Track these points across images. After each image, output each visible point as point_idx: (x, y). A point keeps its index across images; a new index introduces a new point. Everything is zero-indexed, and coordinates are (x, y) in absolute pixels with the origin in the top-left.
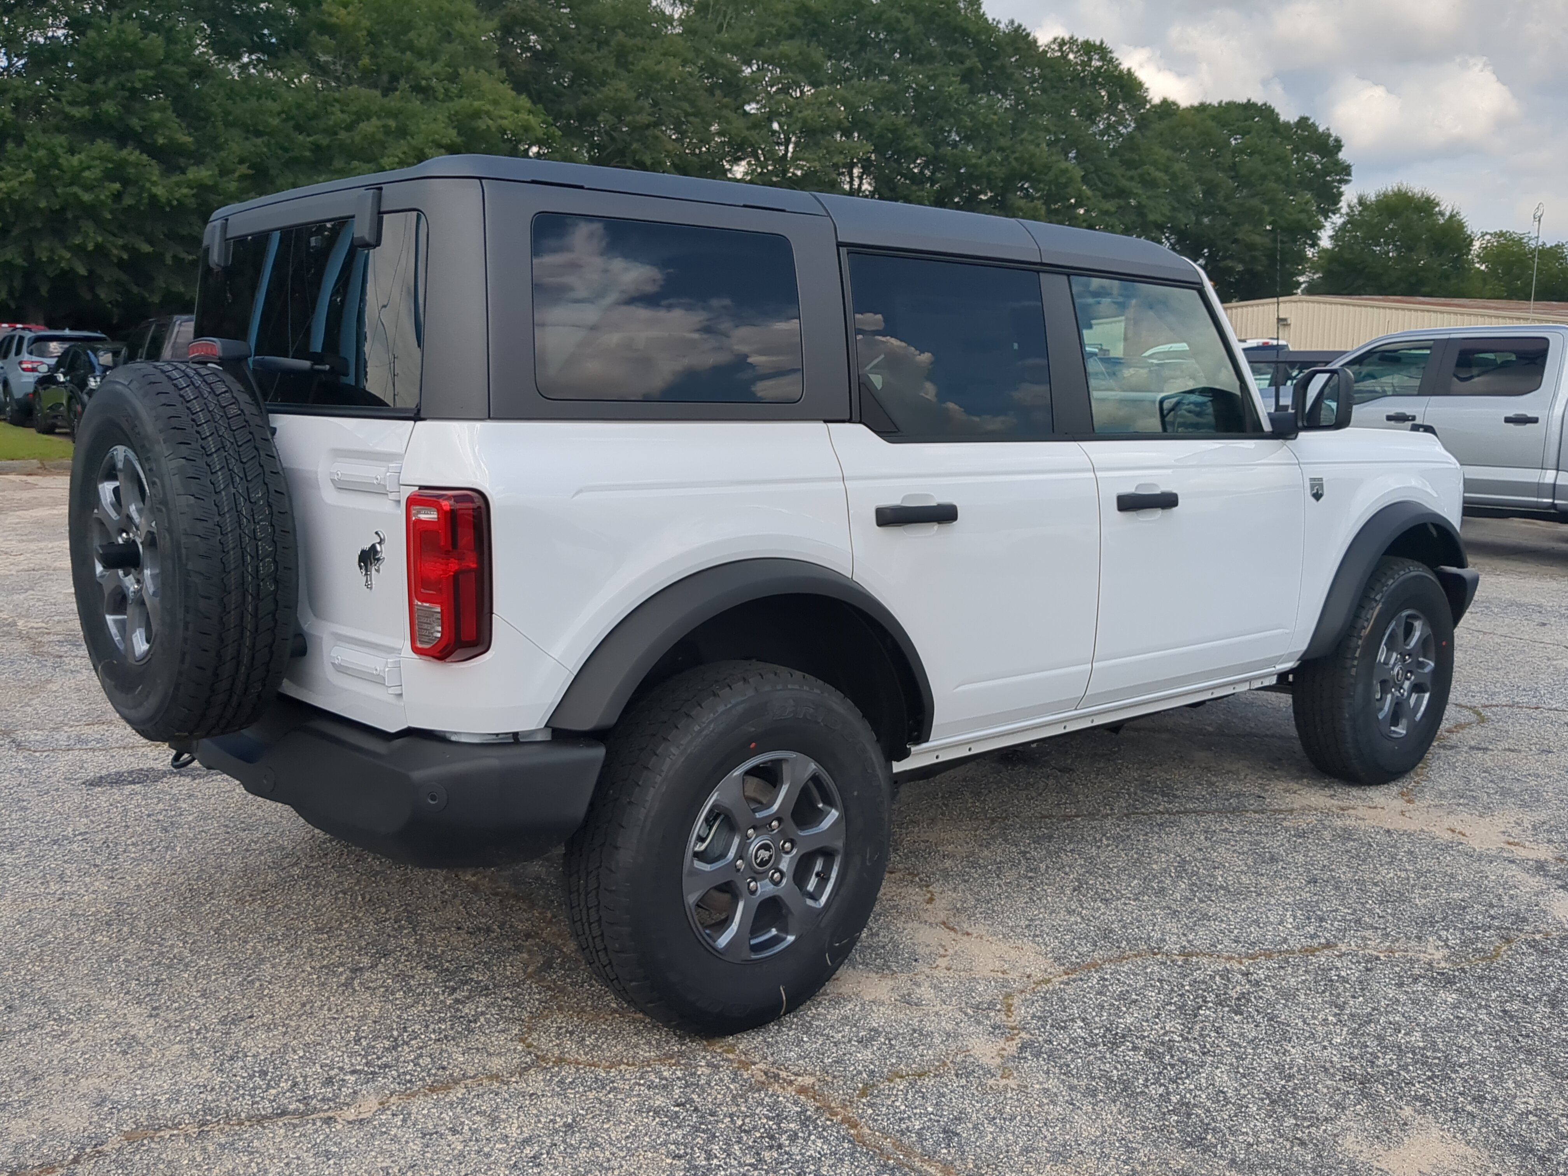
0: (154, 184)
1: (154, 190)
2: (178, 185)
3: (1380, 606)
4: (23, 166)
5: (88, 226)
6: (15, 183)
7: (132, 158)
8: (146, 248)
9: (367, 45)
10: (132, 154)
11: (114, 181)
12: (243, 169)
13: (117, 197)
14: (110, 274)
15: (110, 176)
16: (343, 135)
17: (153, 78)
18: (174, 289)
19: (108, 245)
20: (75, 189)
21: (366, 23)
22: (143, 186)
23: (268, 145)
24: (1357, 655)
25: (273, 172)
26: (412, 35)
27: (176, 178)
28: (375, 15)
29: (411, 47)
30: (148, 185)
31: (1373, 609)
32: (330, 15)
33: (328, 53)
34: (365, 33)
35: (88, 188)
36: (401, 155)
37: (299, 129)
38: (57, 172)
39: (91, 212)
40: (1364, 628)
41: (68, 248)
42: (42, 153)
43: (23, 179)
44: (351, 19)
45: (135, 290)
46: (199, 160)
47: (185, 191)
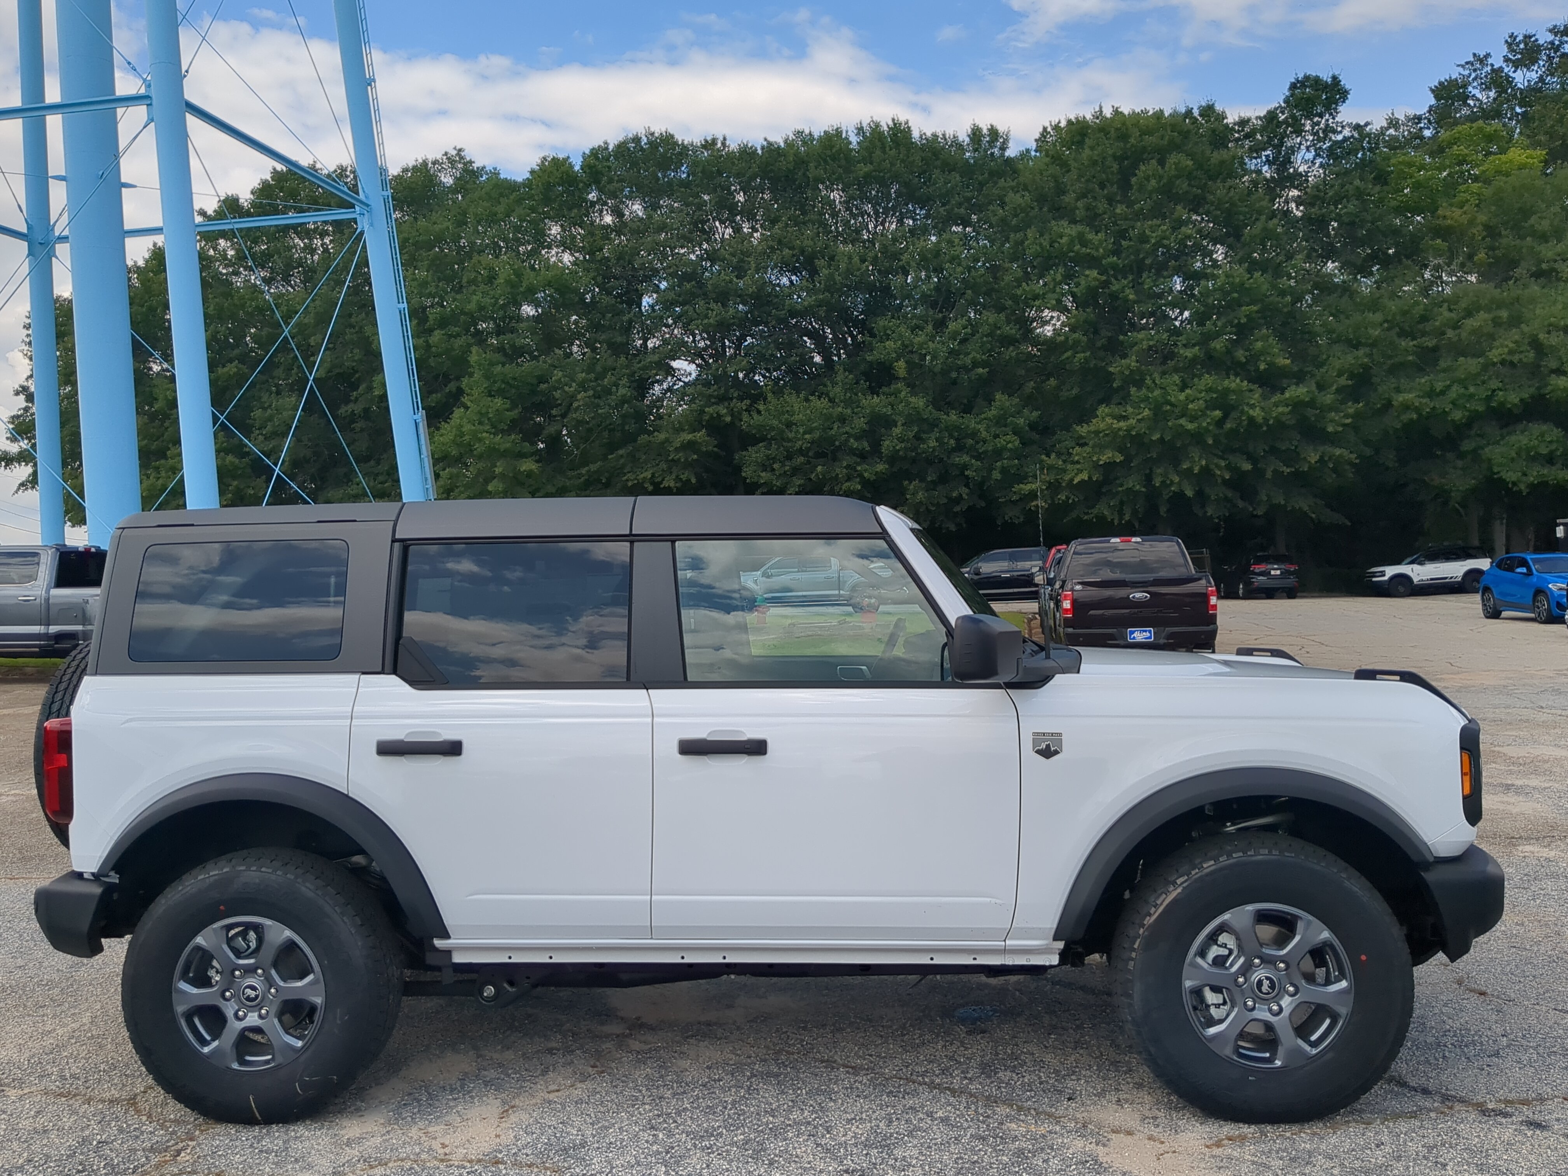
0: (1253, 407)
1: (1251, 412)
2: (1276, 405)
3: (1179, 890)
4: (1142, 406)
5: (1195, 452)
6: (1132, 422)
7: (1233, 385)
8: (1247, 466)
9: (1483, 239)
10: (1234, 383)
11: (1215, 409)
12: (1343, 381)
13: (1220, 423)
14: (1214, 493)
15: (1212, 405)
16: (1450, 333)
17: (1257, 312)
18: (1275, 501)
19: (1212, 467)
20: (1183, 421)
21: (1482, 218)
22: (1243, 409)
23: (1370, 355)
24: (1136, 946)
25: (1375, 380)
26: (1533, 220)
27: (1277, 397)
28: (1493, 208)
29: (1534, 233)
30: (1246, 409)
31: (1167, 893)
32: (1445, 217)
33: (1440, 256)
34: (1480, 228)
35: (1193, 419)
36: (1511, 345)
37: (1403, 334)
38: (1168, 407)
39: (1198, 438)
40: (1150, 915)
41: (1178, 473)
42: (1157, 392)
43: (1140, 417)
44: (1464, 219)
45: (1241, 504)
46: (1299, 378)
47: (1280, 409)
